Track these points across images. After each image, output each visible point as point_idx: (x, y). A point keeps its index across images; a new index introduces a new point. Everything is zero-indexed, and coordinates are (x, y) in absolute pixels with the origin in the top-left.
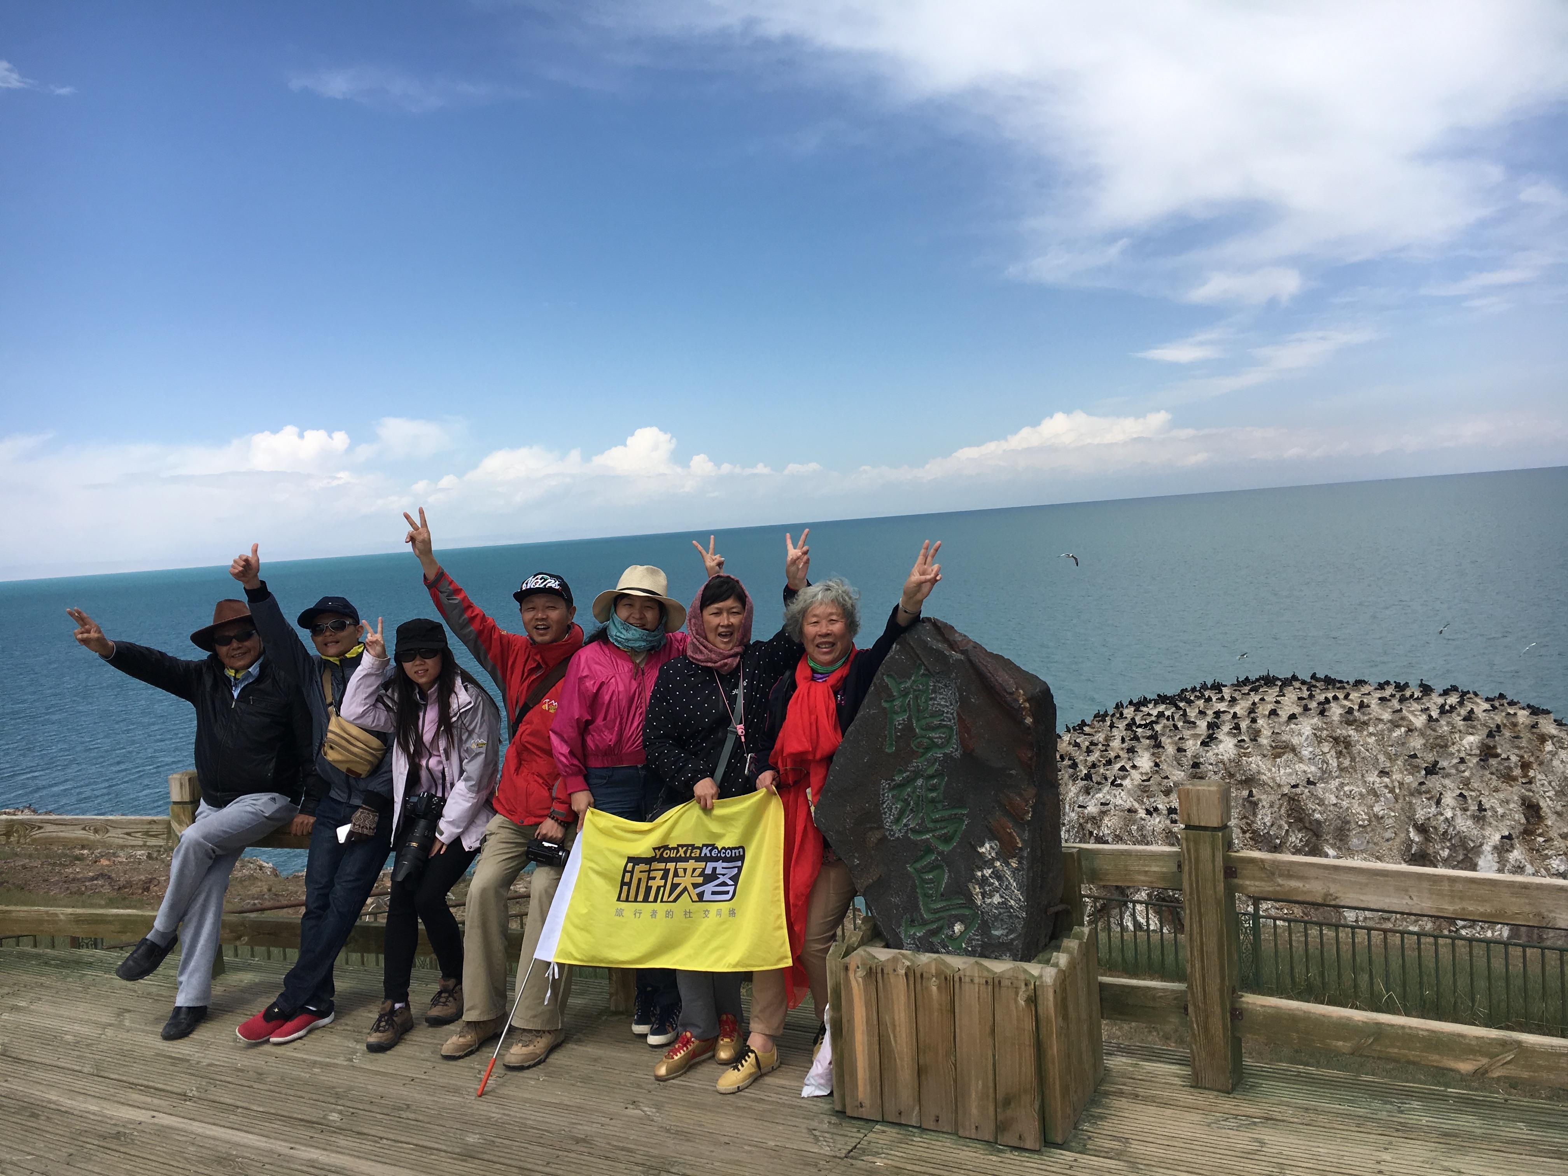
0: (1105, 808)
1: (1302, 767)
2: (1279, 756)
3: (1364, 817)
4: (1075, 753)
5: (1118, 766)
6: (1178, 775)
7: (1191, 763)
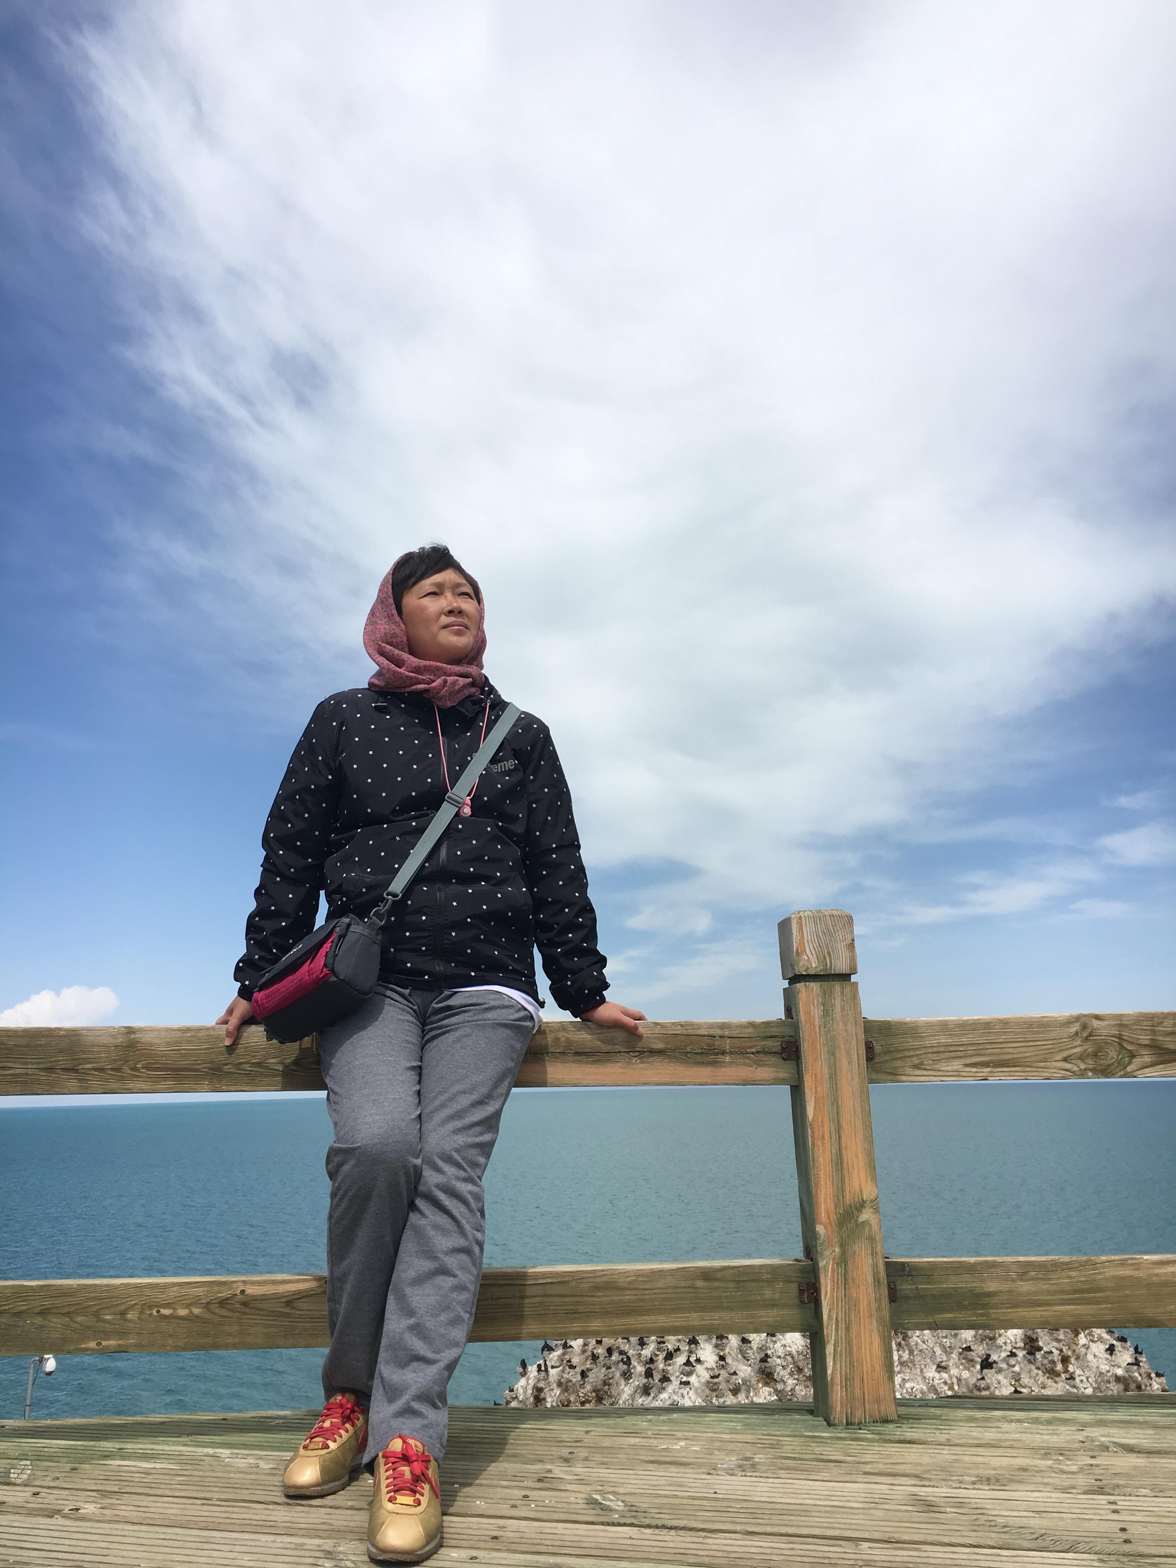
4: (625, 1347)
5: (681, 1359)
6: (745, 1371)
7: (759, 1357)
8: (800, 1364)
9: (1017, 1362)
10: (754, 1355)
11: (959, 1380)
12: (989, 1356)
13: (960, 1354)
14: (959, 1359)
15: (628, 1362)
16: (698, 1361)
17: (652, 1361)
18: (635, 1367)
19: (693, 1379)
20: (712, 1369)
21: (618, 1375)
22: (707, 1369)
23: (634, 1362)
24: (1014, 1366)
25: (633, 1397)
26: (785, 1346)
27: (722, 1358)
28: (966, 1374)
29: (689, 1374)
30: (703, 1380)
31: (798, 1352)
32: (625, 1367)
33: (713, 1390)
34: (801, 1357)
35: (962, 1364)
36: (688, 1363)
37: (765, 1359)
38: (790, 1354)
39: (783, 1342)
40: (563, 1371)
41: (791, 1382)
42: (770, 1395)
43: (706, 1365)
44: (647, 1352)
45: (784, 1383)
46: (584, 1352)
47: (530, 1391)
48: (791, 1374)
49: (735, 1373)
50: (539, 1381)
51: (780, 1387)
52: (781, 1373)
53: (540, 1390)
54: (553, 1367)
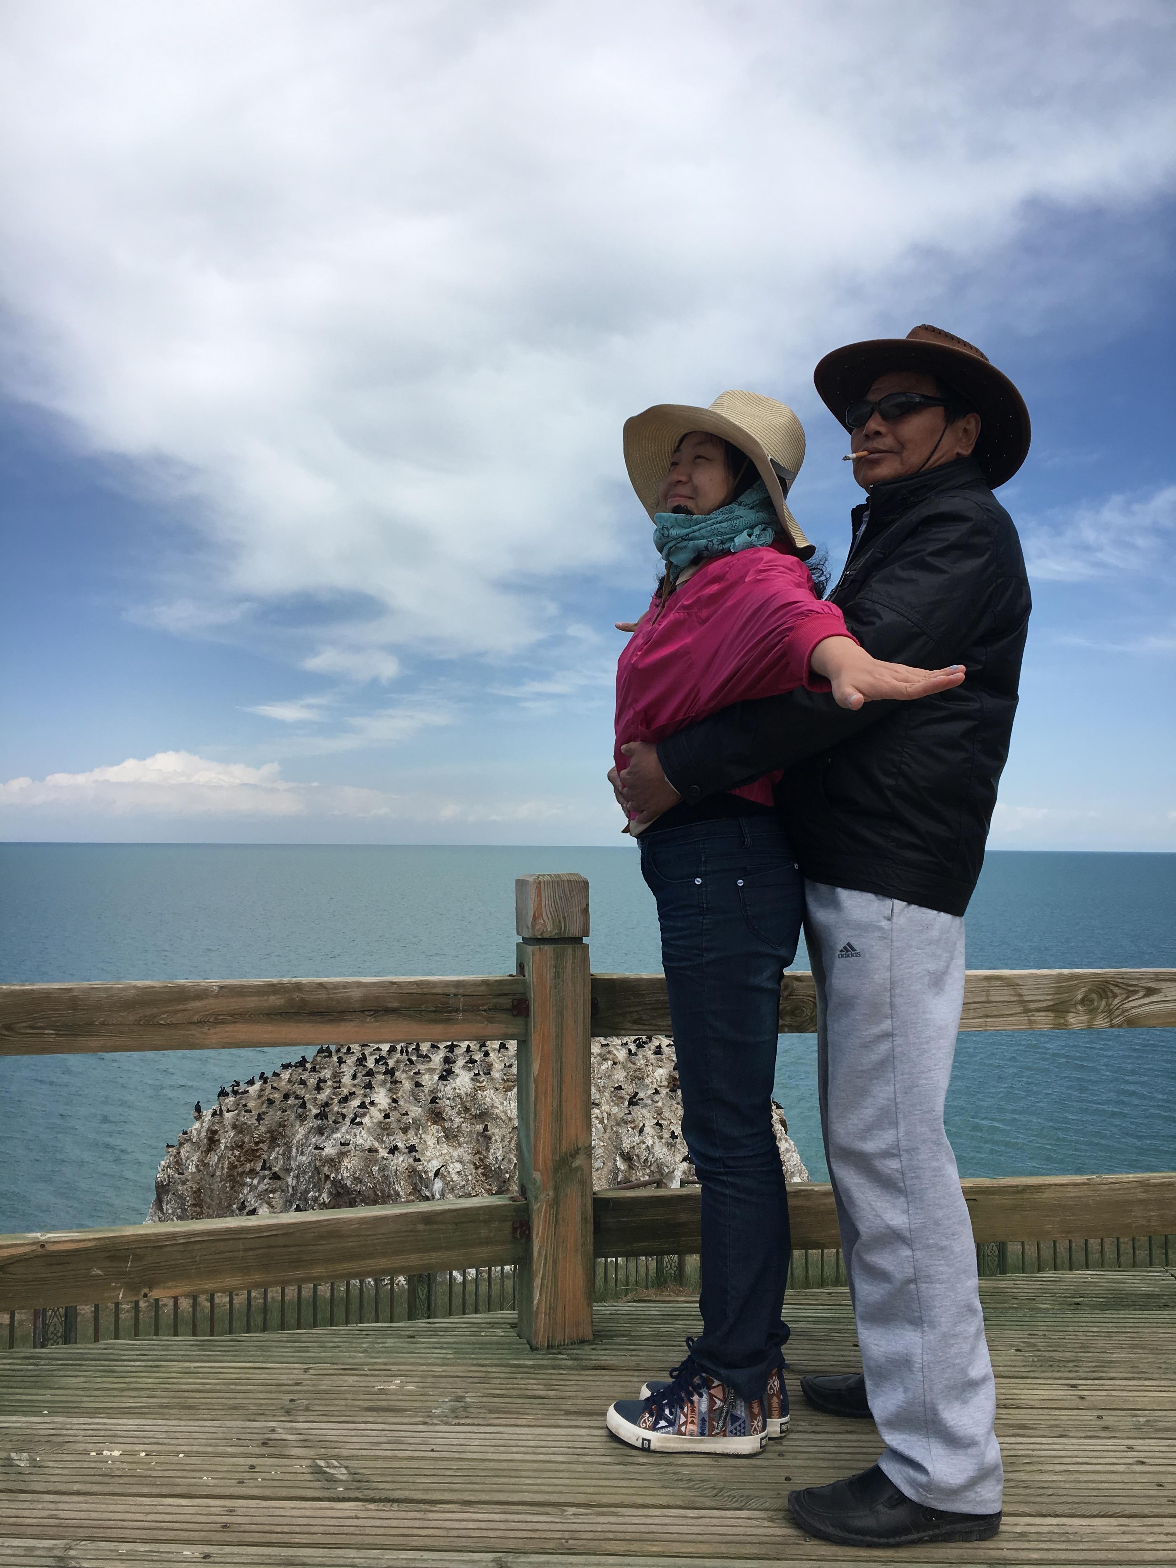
0: (346, 1149)
2: (509, 1089)
4: (301, 1092)
5: (355, 1103)
6: (416, 1111)
7: (429, 1099)
8: (468, 1104)
9: (661, 1098)
10: (425, 1097)
11: (609, 1115)
12: (637, 1093)
13: (612, 1092)
14: (611, 1097)
15: (303, 1105)
16: (372, 1103)
17: (327, 1104)
18: (310, 1110)
19: (366, 1120)
20: (385, 1110)
21: (293, 1117)
22: (380, 1111)
23: (309, 1106)
24: (657, 1102)
25: (306, 1137)
26: (455, 1089)
27: (395, 1101)
28: (615, 1110)
29: (363, 1115)
30: (375, 1121)
31: (466, 1094)
32: (300, 1110)
33: (386, 1129)
34: (469, 1098)
35: (613, 1101)
36: (362, 1105)
37: (434, 1101)
38: (459, 1096)
39: (454, 1085)
40: (238, 1115)
41: (458, 1120)
42: (438, 1132)
43: (379, 1107)
44: (323, 1096)
45: (452, 1121)
46: (260, 1096)
47: (203, 1134)
48: (459, 1113)
49: (406, 1114)
50: (214, 1124)
51: (447, 1125)
52: (449, 1112)
53: (215, 1132)
54: (228, 1111)
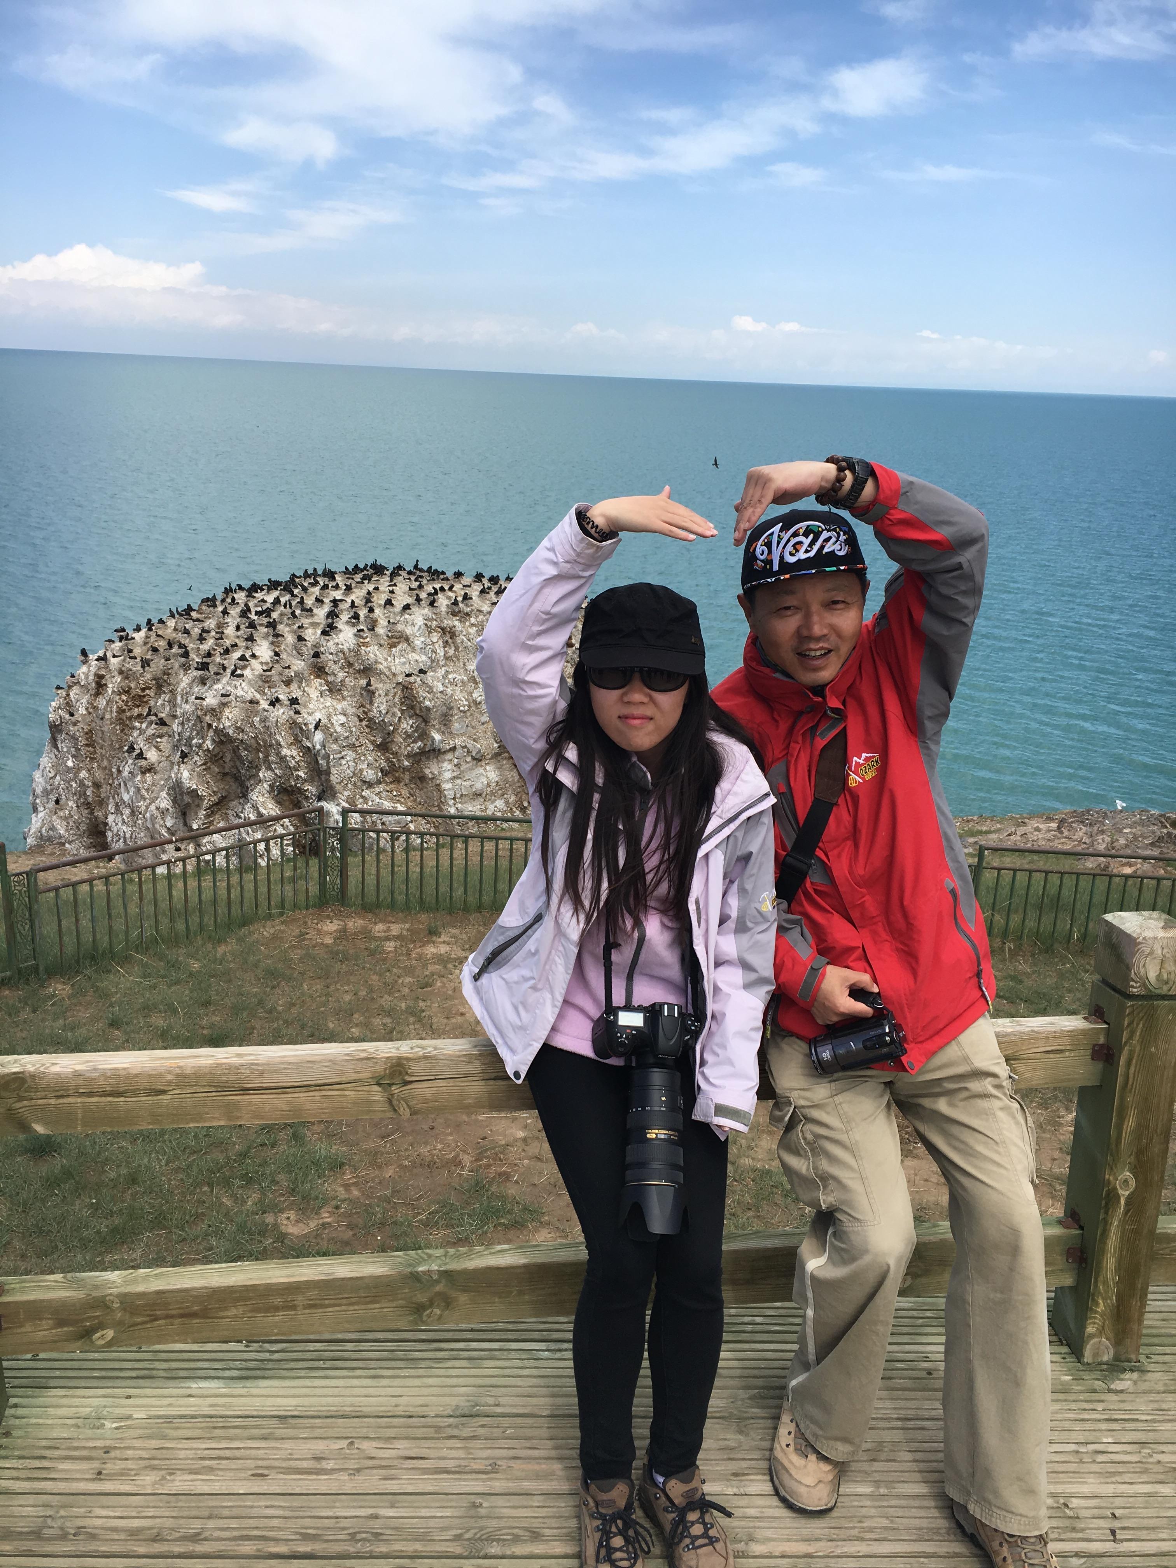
0: (226, 699)
1: (413, 656)
2: (393, 645)
3: (466, 703)
4: (186, 641)
5: (236, 655)
6: (298, 665)
7: (312, 653)
8: (351, 660)
10: (307, 651)
15: (186, 654)
16: (254, 656)
17: (209, 655)
18: (193, 660)
19: (247, 672)
20: (267, 663)
21: (177, 666)
22: (262, 663)
23: (192, 655)
25: (190, 686)
26: (338, 644)
27: (277, 654)
29: (244, 668)
30: (257, 673)
31: (349, 649)
32: (183, 659)
33: (268, 682)
34: (352, 654)
36: (243, 658)
37: (317, 655)
38: (342, 651)
39: (336, 641)
40: (124, 660)
41: (341, 675)
42: (321, 685)
43: (261, 659)
44: (205, 647)
45: (335, 675)
46: (146, 643)
47: (91, 678)
48: (342, 668)
49: (289, 667)
50: (99, 668)
51: (330, 679)
52: (331, 667)
53: (102, 677)
54: (114, 656)
